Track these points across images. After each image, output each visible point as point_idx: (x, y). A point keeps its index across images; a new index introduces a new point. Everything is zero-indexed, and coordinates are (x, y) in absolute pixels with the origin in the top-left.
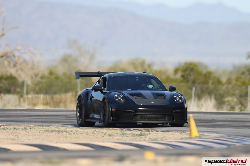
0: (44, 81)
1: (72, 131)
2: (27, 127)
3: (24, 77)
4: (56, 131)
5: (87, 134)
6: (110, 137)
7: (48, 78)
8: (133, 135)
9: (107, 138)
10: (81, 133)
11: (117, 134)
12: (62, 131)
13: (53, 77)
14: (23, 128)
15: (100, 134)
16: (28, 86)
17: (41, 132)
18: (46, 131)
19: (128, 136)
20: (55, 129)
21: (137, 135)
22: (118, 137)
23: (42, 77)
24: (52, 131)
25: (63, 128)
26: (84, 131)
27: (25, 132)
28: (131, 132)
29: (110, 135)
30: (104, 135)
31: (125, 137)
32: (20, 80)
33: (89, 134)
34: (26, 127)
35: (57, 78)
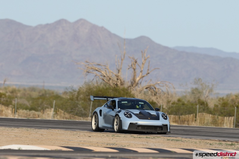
0: (174, 105)
1: (185, 141)
2: (156, 137)
3: (161, 102)
4: (175, 140)
5: (196, 143)
6: (211, 146)
7: (177, 104)
8: (227, 145)
10: (192, 142)
11: (216, 143)
12: (179, 141)
13: (181, 103)
14: (153, 137)
16: (163, 108)
17: (164, 140)
18: (168, 140)
19: (223, 145)
20: (175, 139)
21: (229, 145)
22: (215, 146)
23: (173, 103)
24: (172, 140)
25: (179, 138)
26: (194, 141)
27: (154, 140)
28: (226, 142)
29: (210, 144)
30: (207, 144)
32: (159, 105)
34: (154, 137)
35: (183, 104)
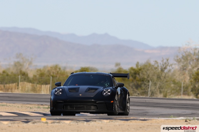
5: (18, 107)
6: (31, 109)
7: (2, 75)
8: (44, 108)
9: (29, 109)
10: (15, 107)
11: (35, 107)
12: (4, 105)
15: (25, 107)
19: (41, 108)
21: (46, 108)
22: (35, 109)
28: (43, 106)
29: (30, 108)
30: (28, 107)
31: (39, 109)
33: (20, 107)
35: (7, 75)
